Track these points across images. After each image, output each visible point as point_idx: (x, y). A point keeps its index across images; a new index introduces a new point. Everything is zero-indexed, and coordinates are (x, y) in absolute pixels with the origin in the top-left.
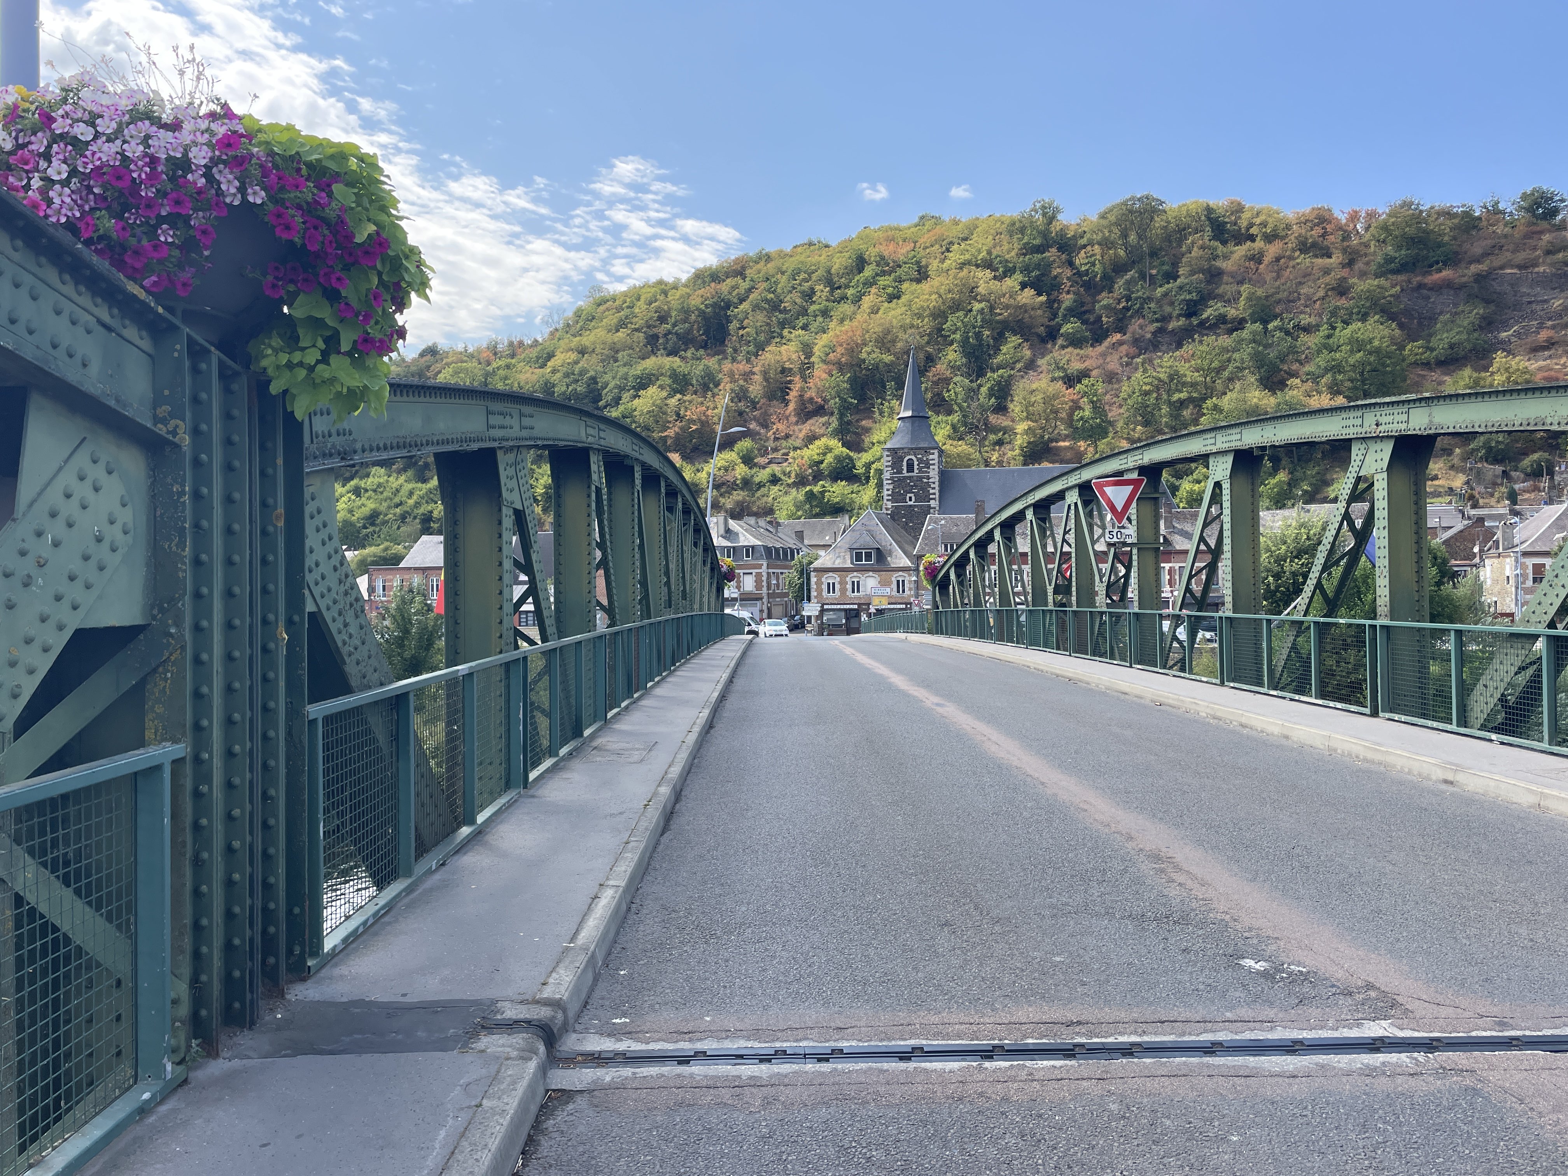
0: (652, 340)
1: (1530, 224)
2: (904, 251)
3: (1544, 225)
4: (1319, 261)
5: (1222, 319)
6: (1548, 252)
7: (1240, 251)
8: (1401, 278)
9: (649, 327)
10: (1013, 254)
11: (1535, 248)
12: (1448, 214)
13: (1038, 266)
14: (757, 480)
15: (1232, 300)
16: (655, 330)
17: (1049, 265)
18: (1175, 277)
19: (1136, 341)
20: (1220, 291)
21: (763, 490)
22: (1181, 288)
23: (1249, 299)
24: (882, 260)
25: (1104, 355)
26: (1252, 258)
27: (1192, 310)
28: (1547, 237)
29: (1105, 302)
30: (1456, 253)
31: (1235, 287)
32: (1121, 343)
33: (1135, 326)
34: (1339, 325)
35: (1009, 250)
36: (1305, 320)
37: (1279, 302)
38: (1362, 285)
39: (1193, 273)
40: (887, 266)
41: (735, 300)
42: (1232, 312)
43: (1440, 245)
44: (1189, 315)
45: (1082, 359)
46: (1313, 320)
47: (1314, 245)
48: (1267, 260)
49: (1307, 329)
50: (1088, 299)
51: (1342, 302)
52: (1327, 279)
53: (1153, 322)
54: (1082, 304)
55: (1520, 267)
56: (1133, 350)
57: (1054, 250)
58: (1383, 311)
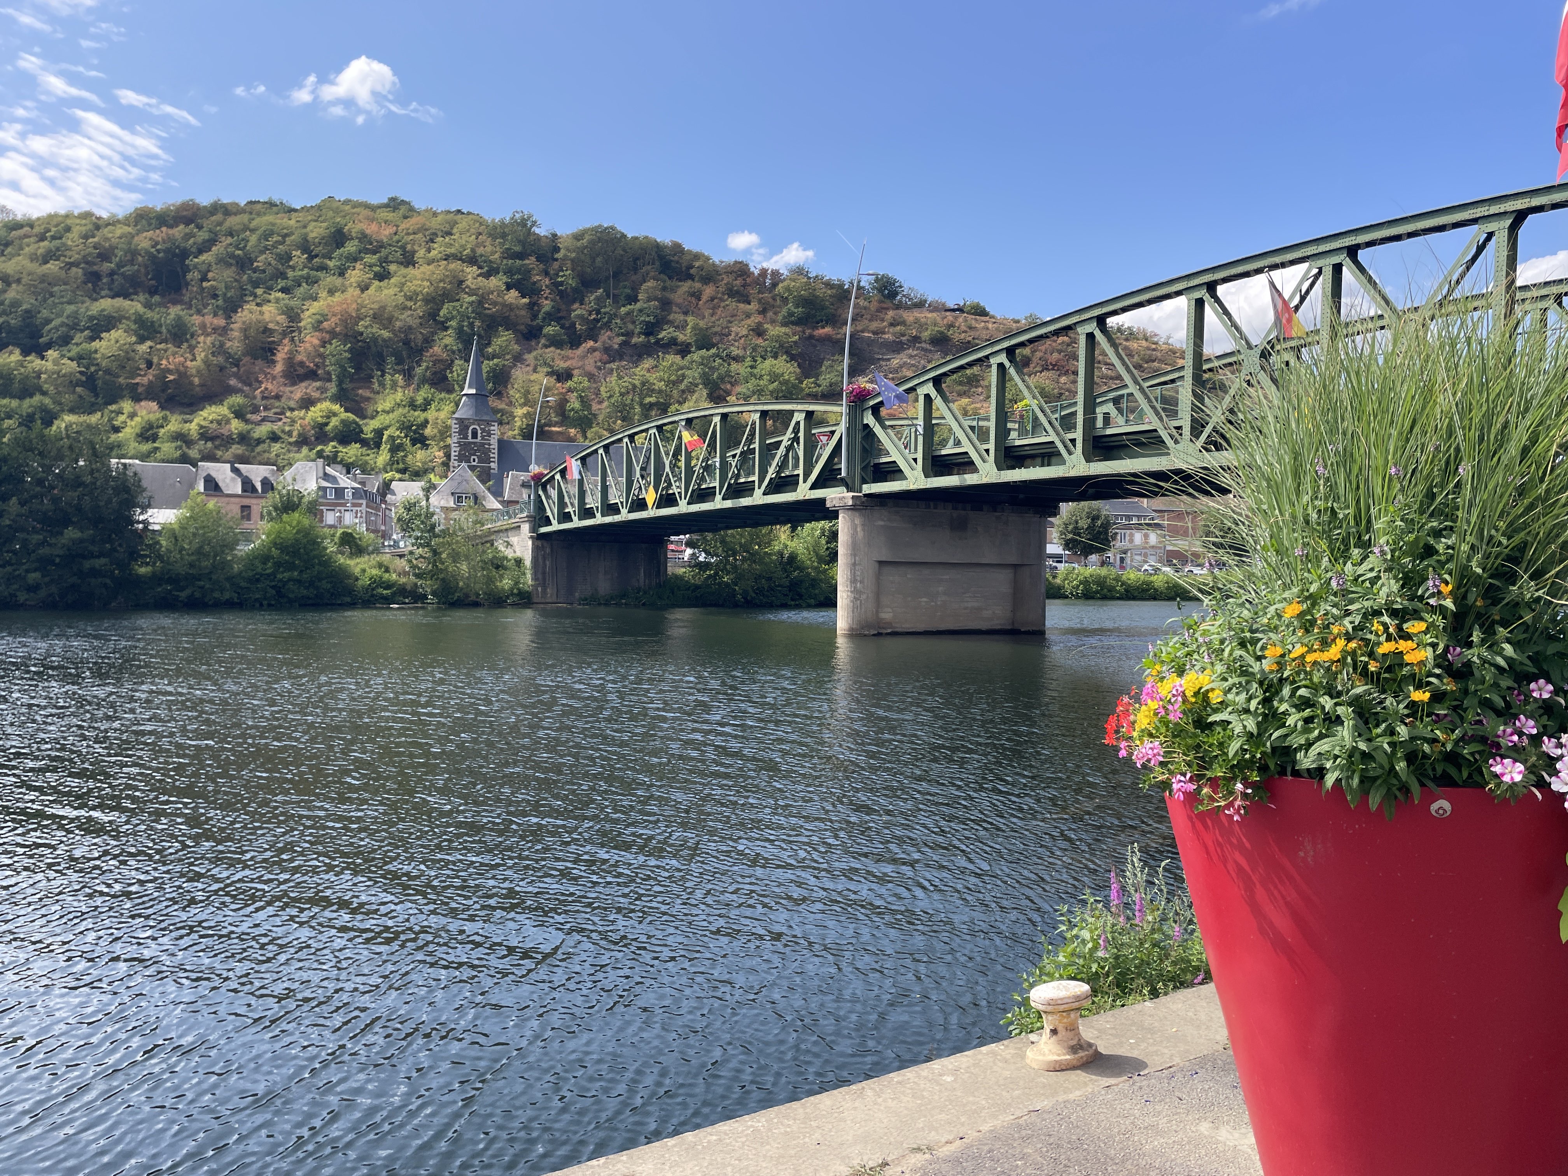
0: (93, 277)
1: (881, 302)
2: (387, 232)
3: (888, 304)
4: (742, 306)
5: (673, 342)
6: (892, 325)
7: (685, 286)
8: (798, 329)
9: (87, 263)
10: (497, 256)
11: (883, 320)
12: (828, 284)
13: (519, 271)
14: (256, 435)
15: (682, 327)
16: (95, 268)
17: (528, 272)
18: (636, 300)
19: (607, 350)
20: (671, 317)
21: (264, 446)
22: (641, 311)
23: (694, 328)
24: (363, 237)
25: (583, 357)
26: (693, 295)
27: (650, 330)
28: (891, 313)
29: (578, 312)
30: (834, 315)
31: (682, 317)
32: (593, 350)
33: (605, 336)
34: (759, 359)
35: (492, 251)
36: (735, 352)
37: (716, 333)
38: (775, 331)
39: (649, 300)
40: (370, 245)
41: (194, 250)
42: (681, 337)
43: (823, 308)
44: (647, 334)
45: (565, 358)
46: (740, 352)
47: (737, 292)
48: (705, 298)
49: (736, 359)
50: (563, 307)
51: (760, 341)
52: (749, 321)
53: (618, 335)
54: (559, 310)
55: (874, 333)
56: (605, 357)
57: (533, 259)
58: (787, 353)
